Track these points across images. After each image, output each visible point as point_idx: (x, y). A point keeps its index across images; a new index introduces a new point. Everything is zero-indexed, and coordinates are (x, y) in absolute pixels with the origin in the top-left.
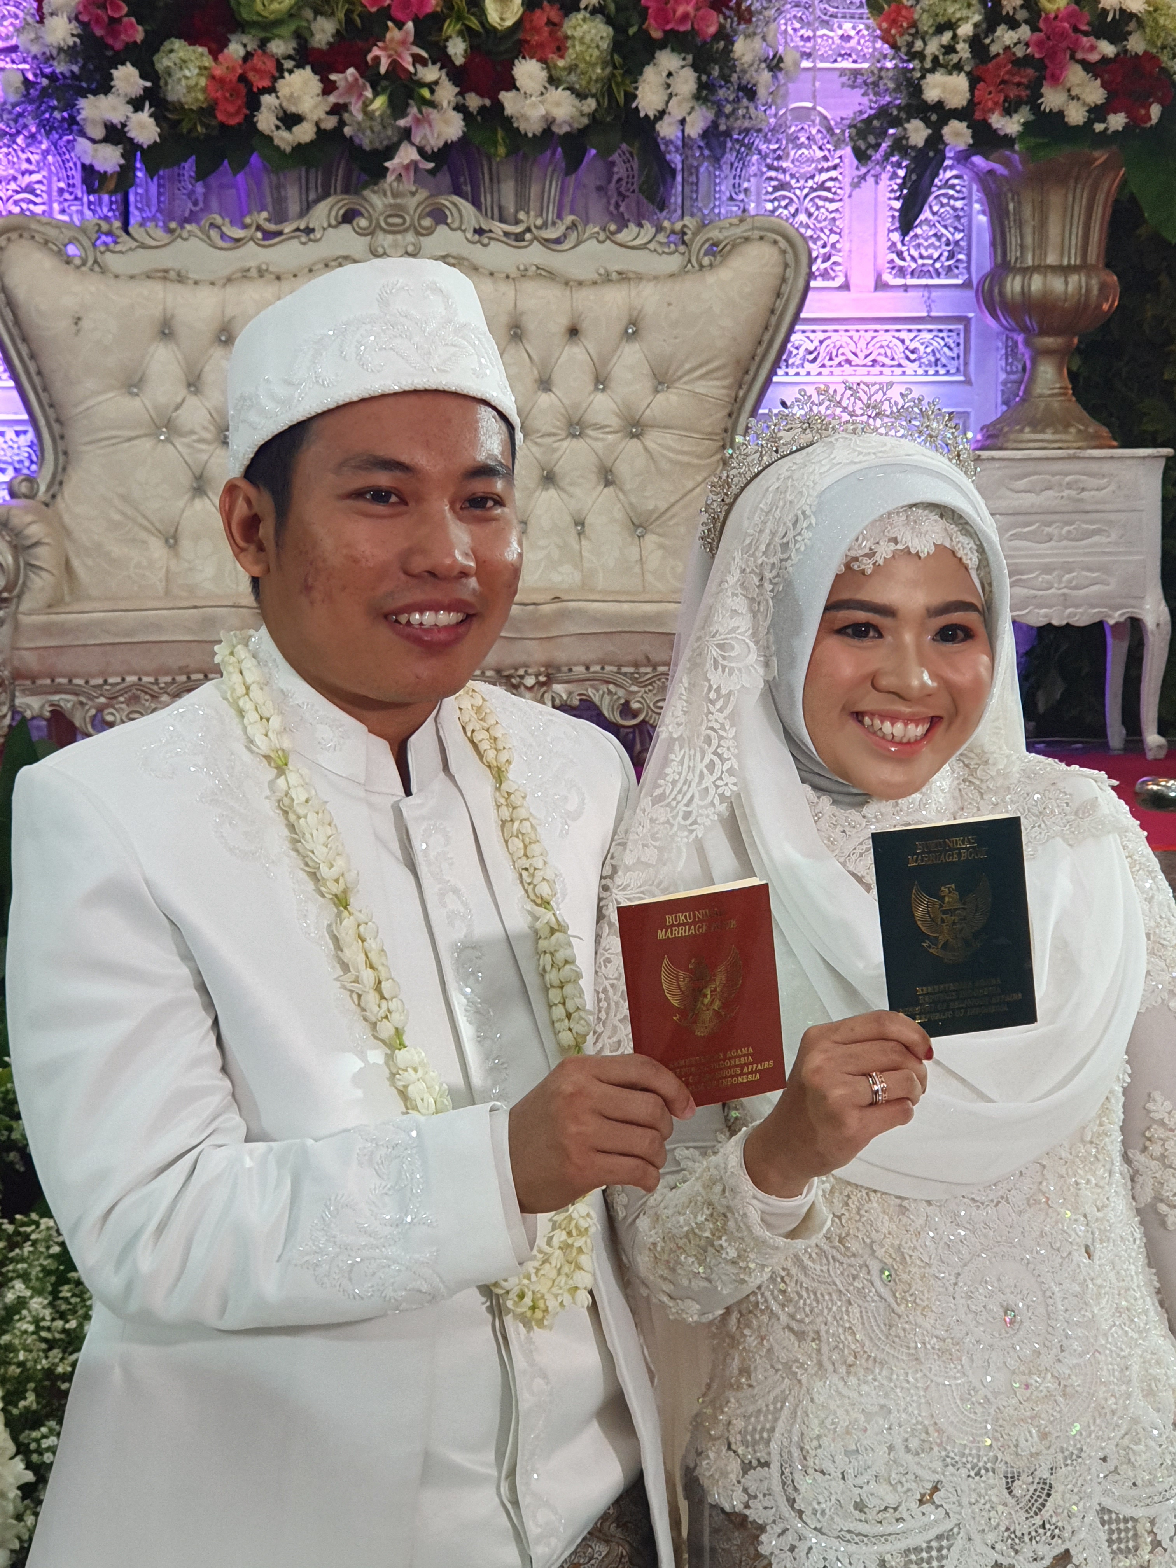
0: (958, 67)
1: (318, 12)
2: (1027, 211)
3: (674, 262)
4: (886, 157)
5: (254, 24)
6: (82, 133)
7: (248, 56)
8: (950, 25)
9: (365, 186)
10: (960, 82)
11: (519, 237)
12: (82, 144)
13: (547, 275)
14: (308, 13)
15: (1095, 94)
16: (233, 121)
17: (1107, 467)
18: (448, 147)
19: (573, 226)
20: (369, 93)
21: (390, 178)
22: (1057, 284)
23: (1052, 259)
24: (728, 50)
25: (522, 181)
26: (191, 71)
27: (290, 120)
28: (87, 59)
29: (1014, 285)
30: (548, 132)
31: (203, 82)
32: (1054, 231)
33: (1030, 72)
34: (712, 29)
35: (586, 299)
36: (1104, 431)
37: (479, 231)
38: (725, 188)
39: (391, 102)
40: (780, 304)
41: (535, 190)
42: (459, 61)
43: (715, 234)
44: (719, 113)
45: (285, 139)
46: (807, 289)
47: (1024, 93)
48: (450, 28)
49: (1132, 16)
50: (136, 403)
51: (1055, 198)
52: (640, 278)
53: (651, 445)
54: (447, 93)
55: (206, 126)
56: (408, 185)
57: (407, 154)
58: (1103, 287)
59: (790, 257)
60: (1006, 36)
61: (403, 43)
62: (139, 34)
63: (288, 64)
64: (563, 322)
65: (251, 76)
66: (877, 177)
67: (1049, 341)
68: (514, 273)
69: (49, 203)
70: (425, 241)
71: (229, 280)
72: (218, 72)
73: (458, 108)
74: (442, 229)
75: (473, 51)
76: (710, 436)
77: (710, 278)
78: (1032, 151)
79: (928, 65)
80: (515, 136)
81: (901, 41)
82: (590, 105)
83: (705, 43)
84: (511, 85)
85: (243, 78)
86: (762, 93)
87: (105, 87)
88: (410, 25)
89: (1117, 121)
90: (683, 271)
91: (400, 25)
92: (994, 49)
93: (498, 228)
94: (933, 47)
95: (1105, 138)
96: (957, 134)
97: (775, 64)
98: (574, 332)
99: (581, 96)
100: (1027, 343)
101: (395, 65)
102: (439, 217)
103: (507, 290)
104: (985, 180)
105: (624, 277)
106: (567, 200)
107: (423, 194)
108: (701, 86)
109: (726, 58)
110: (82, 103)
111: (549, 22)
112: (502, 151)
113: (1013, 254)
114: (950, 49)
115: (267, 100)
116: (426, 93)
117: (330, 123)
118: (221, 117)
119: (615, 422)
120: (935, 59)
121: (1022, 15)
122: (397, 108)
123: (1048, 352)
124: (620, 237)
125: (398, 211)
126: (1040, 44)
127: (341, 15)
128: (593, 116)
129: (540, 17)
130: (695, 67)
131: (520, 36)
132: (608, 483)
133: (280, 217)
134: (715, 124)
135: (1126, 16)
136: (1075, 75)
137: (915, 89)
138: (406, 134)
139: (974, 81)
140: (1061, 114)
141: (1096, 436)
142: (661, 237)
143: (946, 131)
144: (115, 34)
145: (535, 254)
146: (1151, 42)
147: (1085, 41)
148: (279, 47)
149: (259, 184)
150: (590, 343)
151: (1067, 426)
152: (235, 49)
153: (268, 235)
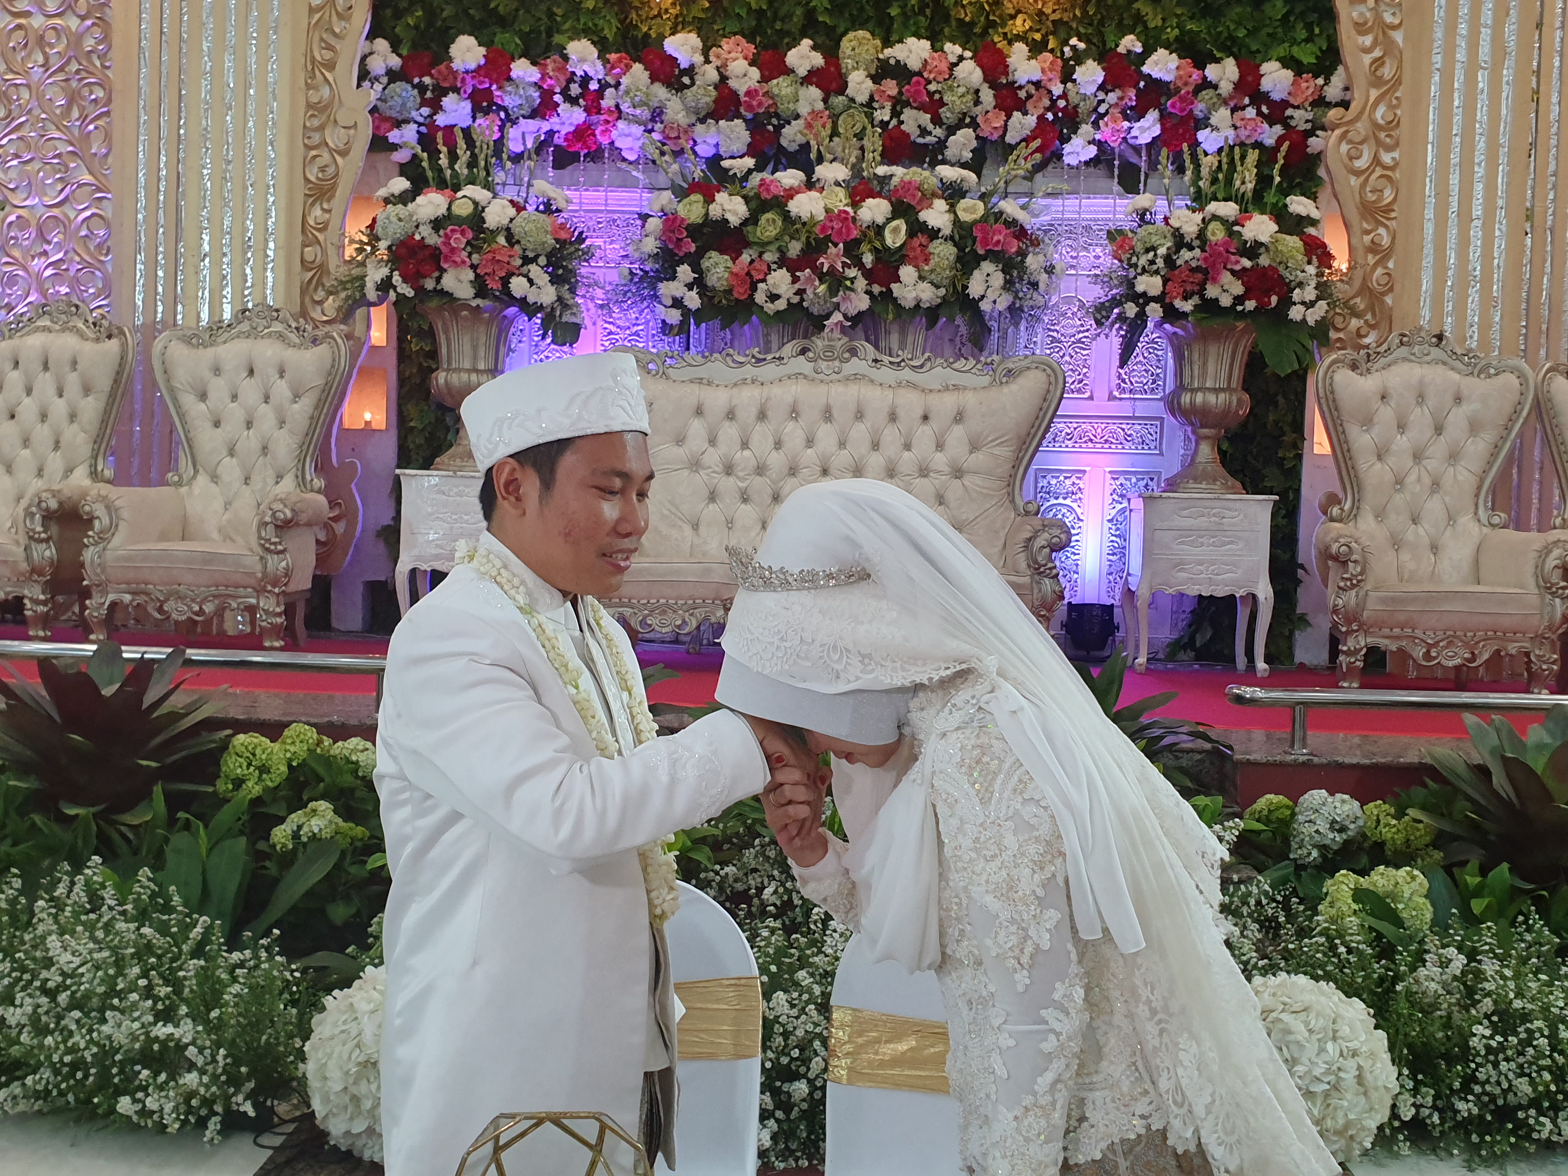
0: (1157, 272)
1: (792, 238)
2: (1196, 356)
3: (987, 379)
4: (1112, 325)
5: (756, 243)
6: (660, 303)
7: (752, 261)
8: (1154, 249)
9: (813, 335)
10: (1158, 281)
11: (899, 364)
12: (660, 308)
13: (914, 386)
14: (787, 238)
15: (1238, 289)
16: (742, 298)
17: (1238, 505)
18: (860, 314)
19: (929, 359)
20: (817, 283)
21: (827, 330)
22: (1212, 398)
23: (1209, 384)
24: (1023, 262)
25: (903, 333)
26: (720, 269)
27: (773, 297)
28: (665, 261)
29: (1186, 399)
30: (917, 306)
31: (726, 275)
32: (1211, 368)
33: (1200, 276)
34: (1014, 250)
35: (934, 400)
36: (1238, 485)
37: (876, 361)
38: (1022, 342)
39: (830, 288)
40: (1045, 405)
41: (910, 339)
42: (869, 266)
43: (1011, 365)
44: (1016, 297)
45: (771, 308)
46: (1061, 398)
47: (1196, 288)
48: (864, 247)
49: (1262, 244)
50: (681, 450)
51: (1213, 349)
52: (965, 388)
53: (967, 483)
54: (861, 284)
55: (728, 300)
56: (837, 334)
57: (837, 317)
58: (1239, 401)
59: (1052, 379)
60: (1186, 255)
61: (837, 255)
62: (693, 248)
63: (774, 266)
64: (920, 412)
65: (753, 273)
66: (1107, 336)
67: (1205, 431)
68: (893, 384)
69: (647, 342)
70: (845, 366)
71: (735, 385)
72: (735, 270)
73: (866, 292)
74: (855, 359)
75: (877, 260)
76: (1000, 479)
77: (1006, 389)
78: (1199, 321)
79: (1139, 270)
80: (898, 307)
81: (1124, 257)
82: (943, 291)
83: (1010, 258)
84: (898, 280)
85: (748, 274)
86: (1042, 286)
87: (673, 278)
88: (841, 245)
89: (1250, 305)
90: (991, 385)
91: (836, 245)
92: (1179, 262)
93: (886, 359)
94: (1143, 261)
95: (1243, 315)
96: (1154, 311)
97: (1050, 270)
98: (925, 418)
99: (937, 287)
100: (1193, 432)
101: (832, 267)
102: (853, 352)
103: (889, 393)
104: (1172, 338)
105: (956, 387)
106: (929, 345)
107: (846, 339)
108: (1006, 282)
109: (1022, 267)
110: (660, 285)
111: (921, 245)
112: (891, 316)
113: (1187, 380)
114: (1152, 262)
115: (761, 286)
116: (848, 283)
117: (796, 299)
118: (736, 295)
119: (947, 469)
120: (1144, 268)
121: (1196, 243)
122: (833, 291)
123: (1206, 438)
124: (955, 366)
125: (831, 349)
126: (1205, 259)
127: (803, 239)
128: (943, 298)
129: (916, 242)
130: (1003, 271)
131: (904, 252)
132: (941, 504)
133: (768, 351)
134: (1014, 303)
135: (1258, 244)
136: (1226, 277)
137: (1131, 285)
138: (837, 306)
139: (1165, 281)
140: (1217, 300)
141: (1233, 487)
142: (979, 366)
143: (1147, 308)
144: (679, 247)
145: (907, 374)
146: (1273, 260)
147: (1233, 258)
148: (769, 257)
149: (757, 333)
150: (934, 424)
151: (1215, 480)
152: (745, 257)
153: (759, 361)
